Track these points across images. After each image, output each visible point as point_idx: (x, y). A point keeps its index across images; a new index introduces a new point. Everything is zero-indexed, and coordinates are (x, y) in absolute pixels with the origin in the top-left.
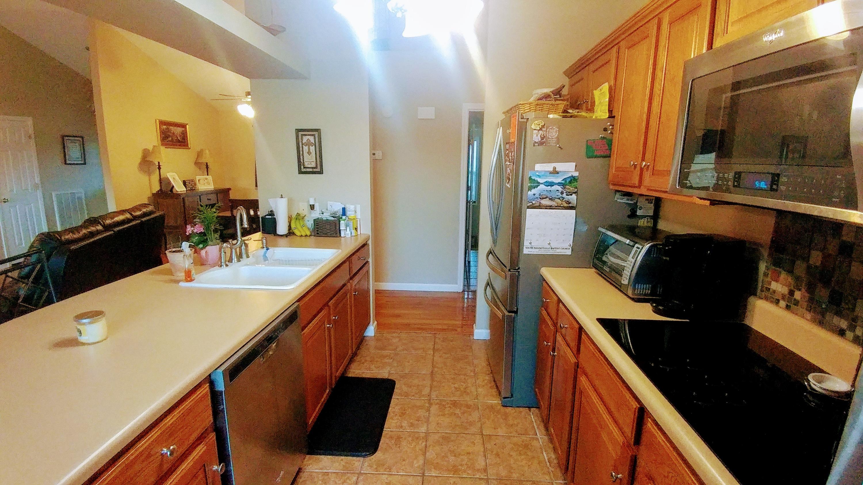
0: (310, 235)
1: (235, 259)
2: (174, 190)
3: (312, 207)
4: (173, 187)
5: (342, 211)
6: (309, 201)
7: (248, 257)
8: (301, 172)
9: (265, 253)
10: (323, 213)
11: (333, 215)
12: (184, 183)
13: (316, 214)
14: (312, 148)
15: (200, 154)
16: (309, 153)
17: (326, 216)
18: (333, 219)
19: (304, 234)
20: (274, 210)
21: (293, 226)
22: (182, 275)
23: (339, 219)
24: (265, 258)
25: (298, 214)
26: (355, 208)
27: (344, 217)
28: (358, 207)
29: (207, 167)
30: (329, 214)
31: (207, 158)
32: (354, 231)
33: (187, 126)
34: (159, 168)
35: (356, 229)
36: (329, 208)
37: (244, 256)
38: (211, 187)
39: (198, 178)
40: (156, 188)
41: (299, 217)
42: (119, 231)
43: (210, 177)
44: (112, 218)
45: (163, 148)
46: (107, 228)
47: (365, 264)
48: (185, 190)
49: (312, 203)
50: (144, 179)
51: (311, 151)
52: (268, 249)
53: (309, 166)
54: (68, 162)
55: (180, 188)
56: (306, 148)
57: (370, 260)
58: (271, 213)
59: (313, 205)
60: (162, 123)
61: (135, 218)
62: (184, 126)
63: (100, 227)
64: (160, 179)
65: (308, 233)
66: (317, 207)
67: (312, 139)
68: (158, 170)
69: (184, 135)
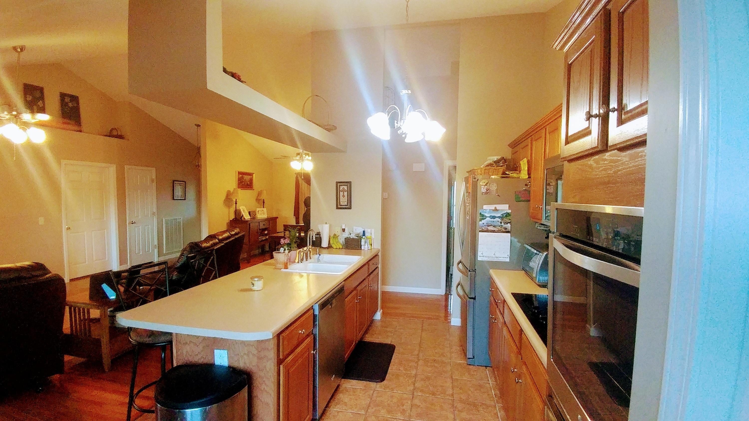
1: (305, 259)
2: (243, 218)
4: (243, 216)
5: (362, 233)
6: (341, 227)
7: (311, 259)
8: (338, 208)
9: (319, 257)
10: (350, 234)
11: (357, 235)
12: (249, 213)
13: (346, 235)
17: (353, 236)
18: (357, 238)
19: (338, 247)
20: (321, 232)
21: (331, 242)
22: (282, 266)
23: (361, 238)
24: (319, 260)
25: (334, 236)
26: (371, 231)
27: (364, 237)
28: (373, 230)
30: (355, 235)
35: (371, 245)
36: (354, 230)
37: (309, 258)
38: (265, 216)
39: (258, 210)
45: (239, 190)
46: (221, 241)
47: (377, 267)
48: (250, 218)
50: (226, 210)
52: (320, 255)
54: (175, 198)
55: (246, 217)
57: (379, 265)
58: (318, 234)
59: (344, 229)
60: (239, 173)
64: (236, 211)
65: (341, 247)
66: (346, 231)
68: (235, 204)
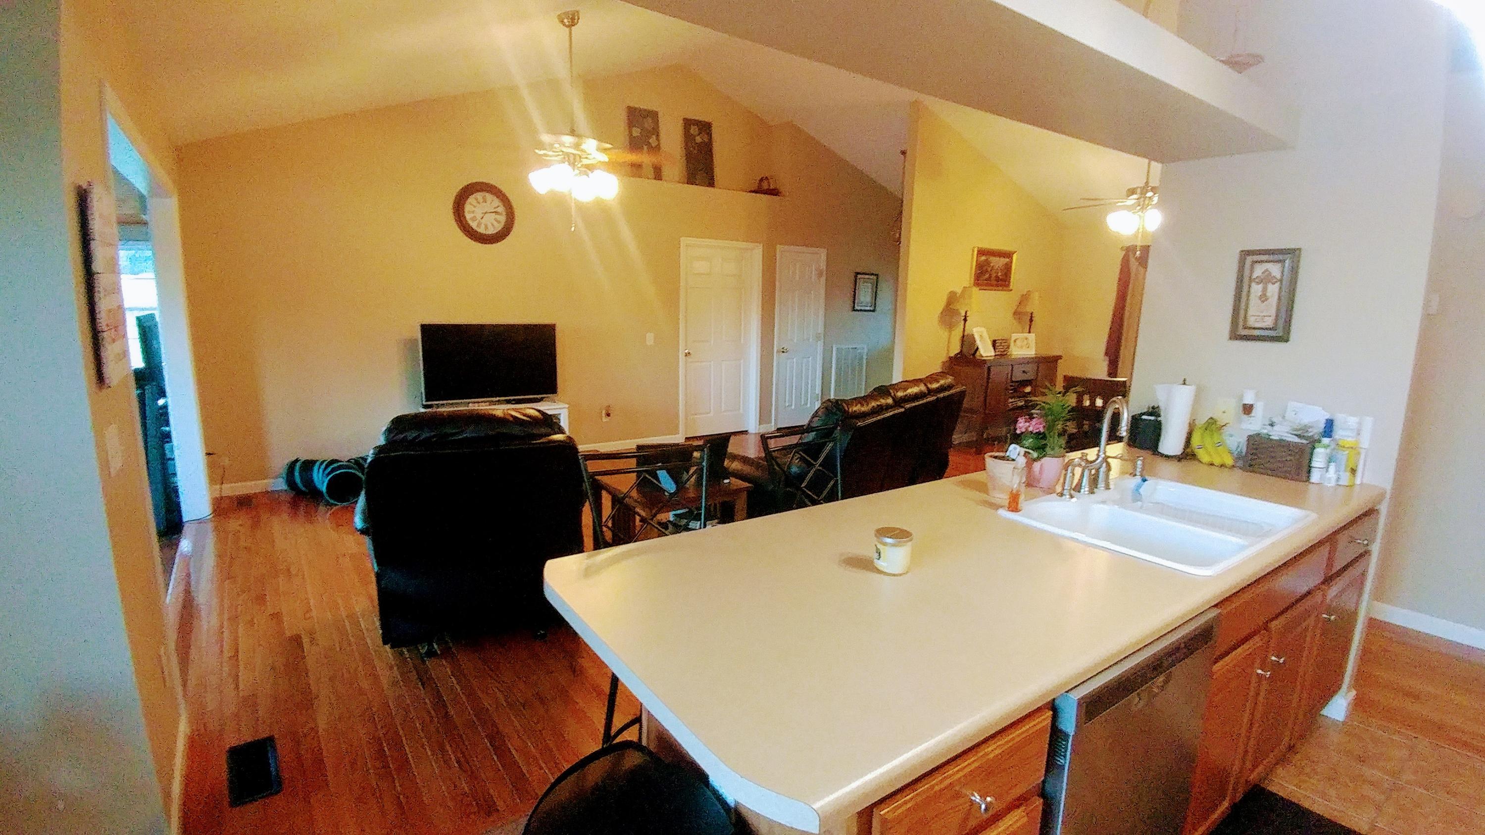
0: (1233, 466)
1: (1085, 488)
2: (978, 354)
3: (1248, 409)
4: (978, 348)
5: (1323, 426)
6: (1241, 397)
7: (1107, 487)
8: (1235, 336)
9: (1139, 487)
10: (1272, 425)
11: (1299, 433)
12: (994, 343)
13: (1255, 425)
14: (1273, 290)
15: (1024, 299)
16: (1263, 298)
17: (1281, 432)
18: (1297, 440)
19: (1217, 461)
20: (1162, 407)
21: (1196, 441)
22: (1003, 498)
23: (1313, 443)
24: (1137, 495)
25: (1212, 421)
26: (1359, 424)
27: (1326, 441)
28: (1368, 421)
29: (1031, 320)
30: (1288, 429)
31: (1034, 306)
32: (1347, 475)
33: (1015, 257)
34: (965, 320)
35: (1353, 471)
36: (1290, 415)
37: (1101, 484)
38: (1031, 352)
39: (1014, 336)
40: (955, 349)
41: (1212, 425)
42: (910, 408)
43: (1032, 336)
44: (905, 389)
45: (975, 290)
46: (898, 402)
47: (1361, 556)
48: (993, 353)
49: (1248, 401)
50: (944, 334)
51: (1268, 294)
52: (1144, 480)
53: (1257, 325)
54: (857, 308)
55: (986, 351)
56: (1257, 289)
57: (1375, 549)
58: (1154, 411)
59: (1251, 406)
60: (981, 252)
61: (930, 392)
62: (1008, 255)
63: (890, 401)
64: (963, 336)
65: (1229, 461)
66: (1258, 411)
67: (1275, 270)
68: (963, 322)
69: (1008, 268)
